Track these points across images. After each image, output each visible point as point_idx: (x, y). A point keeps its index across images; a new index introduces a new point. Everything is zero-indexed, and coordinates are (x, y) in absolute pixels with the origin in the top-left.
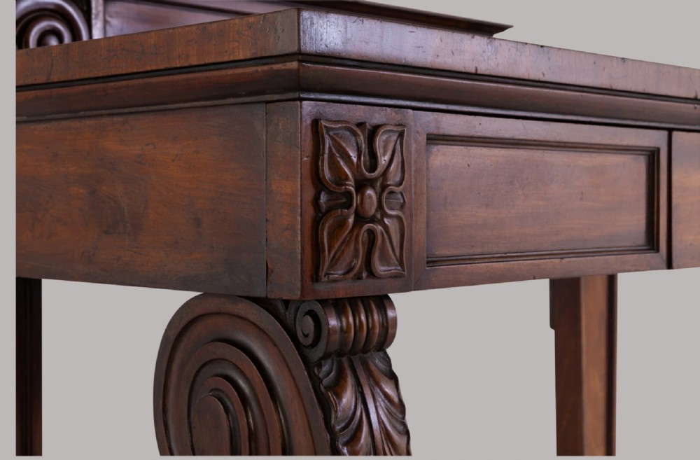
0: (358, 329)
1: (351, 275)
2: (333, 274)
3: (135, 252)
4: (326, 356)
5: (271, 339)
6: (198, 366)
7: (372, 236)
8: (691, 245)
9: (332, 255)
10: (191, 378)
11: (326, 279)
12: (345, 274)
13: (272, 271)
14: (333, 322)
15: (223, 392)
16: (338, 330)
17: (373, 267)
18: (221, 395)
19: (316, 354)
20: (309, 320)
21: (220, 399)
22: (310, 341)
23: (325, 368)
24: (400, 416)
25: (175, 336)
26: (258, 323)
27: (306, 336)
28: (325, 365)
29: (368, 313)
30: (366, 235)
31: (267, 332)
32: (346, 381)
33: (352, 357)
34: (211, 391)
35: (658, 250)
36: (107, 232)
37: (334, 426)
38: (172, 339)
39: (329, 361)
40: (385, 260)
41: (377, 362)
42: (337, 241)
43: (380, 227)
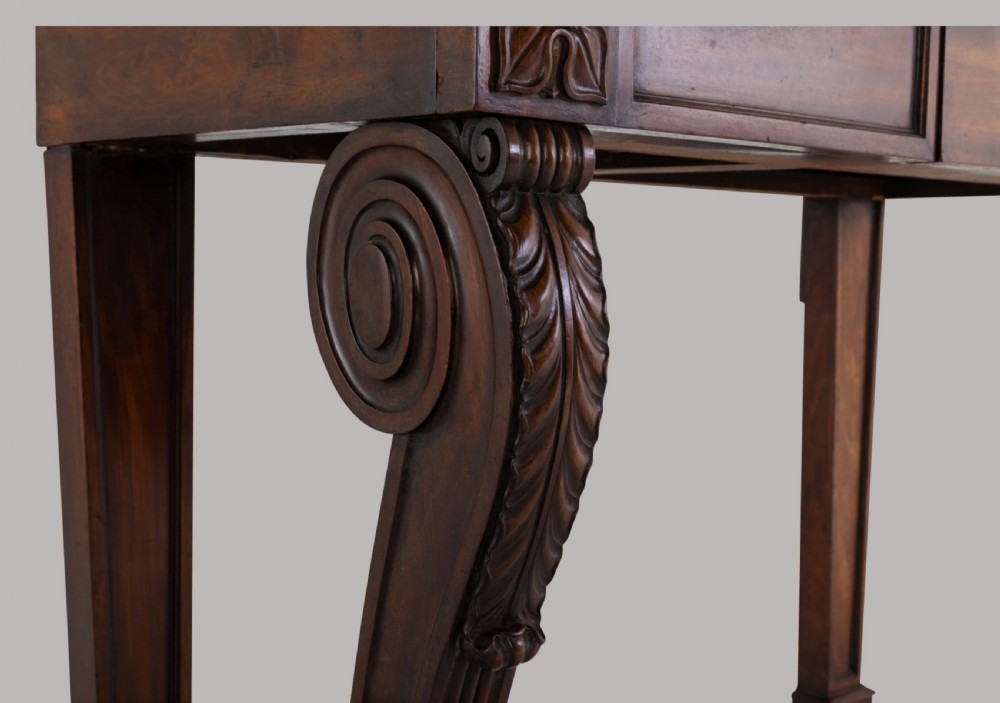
0: (545, 162)
1: (538, 88)
2: (515, 84)
3: (287, 84)
4: (504, 187)
5: (441, 169)
6: (356, 213)
7: (565, 45)
8: (965, 135)
9: (515, 61)
10: (349, 229)
11: (507, 89)
12: (530, 85)
13: (443, 80)
14: (515, 149)
15: (385, 238)
16: (521, 159)
17: (566, 86)
18: (382, 242)
19: (493, 182)
20: (486, 142)
21: (381, 248)
22: (486, 164)
23: (504, 202)
24: (594, 269)
25: (333, 180)
26: (427, 151)
27: (482, 160)
28: (504, 197)
29: (560, 145)
30: (558, 41)
31: (437, 161)
32: (529, 218)
33: (538, 193)
34: (371, 238)
35: (923, 135)
36: (256, 66)
37: (512, 267)
38: (329, 185)
39: (509, 193)
40: (581, 79)
41: (568, 206)
42: (522, 45)
43: (577, 38)
